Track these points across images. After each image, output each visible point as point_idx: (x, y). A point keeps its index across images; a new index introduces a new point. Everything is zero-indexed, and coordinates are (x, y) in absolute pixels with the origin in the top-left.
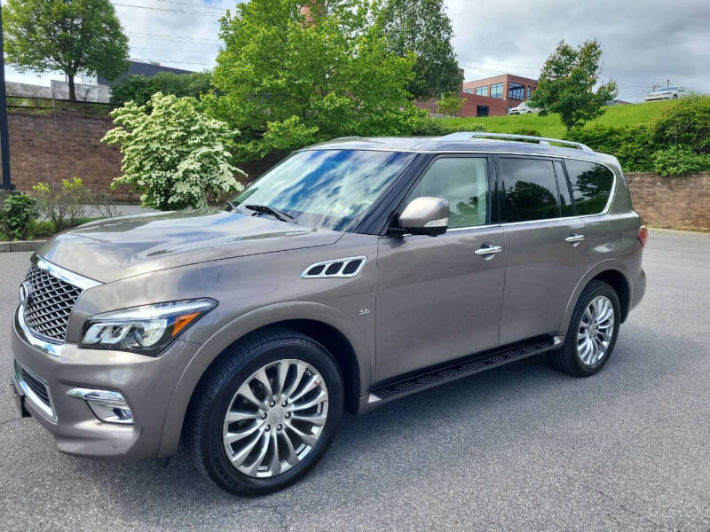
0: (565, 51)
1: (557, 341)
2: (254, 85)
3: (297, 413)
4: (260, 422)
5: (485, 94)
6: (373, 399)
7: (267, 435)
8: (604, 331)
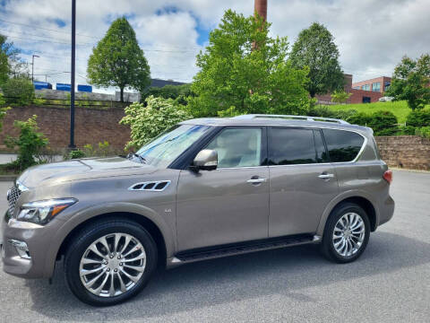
0: (406, 62)
1: (316, 238)
2: (214, 90)
3: (127, 263)
4: (103, 266)
5: (368, 89)
6: (176, 260)
7: (108, 273)
8: (358, 235)
